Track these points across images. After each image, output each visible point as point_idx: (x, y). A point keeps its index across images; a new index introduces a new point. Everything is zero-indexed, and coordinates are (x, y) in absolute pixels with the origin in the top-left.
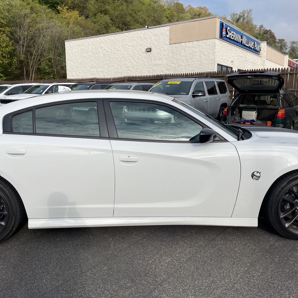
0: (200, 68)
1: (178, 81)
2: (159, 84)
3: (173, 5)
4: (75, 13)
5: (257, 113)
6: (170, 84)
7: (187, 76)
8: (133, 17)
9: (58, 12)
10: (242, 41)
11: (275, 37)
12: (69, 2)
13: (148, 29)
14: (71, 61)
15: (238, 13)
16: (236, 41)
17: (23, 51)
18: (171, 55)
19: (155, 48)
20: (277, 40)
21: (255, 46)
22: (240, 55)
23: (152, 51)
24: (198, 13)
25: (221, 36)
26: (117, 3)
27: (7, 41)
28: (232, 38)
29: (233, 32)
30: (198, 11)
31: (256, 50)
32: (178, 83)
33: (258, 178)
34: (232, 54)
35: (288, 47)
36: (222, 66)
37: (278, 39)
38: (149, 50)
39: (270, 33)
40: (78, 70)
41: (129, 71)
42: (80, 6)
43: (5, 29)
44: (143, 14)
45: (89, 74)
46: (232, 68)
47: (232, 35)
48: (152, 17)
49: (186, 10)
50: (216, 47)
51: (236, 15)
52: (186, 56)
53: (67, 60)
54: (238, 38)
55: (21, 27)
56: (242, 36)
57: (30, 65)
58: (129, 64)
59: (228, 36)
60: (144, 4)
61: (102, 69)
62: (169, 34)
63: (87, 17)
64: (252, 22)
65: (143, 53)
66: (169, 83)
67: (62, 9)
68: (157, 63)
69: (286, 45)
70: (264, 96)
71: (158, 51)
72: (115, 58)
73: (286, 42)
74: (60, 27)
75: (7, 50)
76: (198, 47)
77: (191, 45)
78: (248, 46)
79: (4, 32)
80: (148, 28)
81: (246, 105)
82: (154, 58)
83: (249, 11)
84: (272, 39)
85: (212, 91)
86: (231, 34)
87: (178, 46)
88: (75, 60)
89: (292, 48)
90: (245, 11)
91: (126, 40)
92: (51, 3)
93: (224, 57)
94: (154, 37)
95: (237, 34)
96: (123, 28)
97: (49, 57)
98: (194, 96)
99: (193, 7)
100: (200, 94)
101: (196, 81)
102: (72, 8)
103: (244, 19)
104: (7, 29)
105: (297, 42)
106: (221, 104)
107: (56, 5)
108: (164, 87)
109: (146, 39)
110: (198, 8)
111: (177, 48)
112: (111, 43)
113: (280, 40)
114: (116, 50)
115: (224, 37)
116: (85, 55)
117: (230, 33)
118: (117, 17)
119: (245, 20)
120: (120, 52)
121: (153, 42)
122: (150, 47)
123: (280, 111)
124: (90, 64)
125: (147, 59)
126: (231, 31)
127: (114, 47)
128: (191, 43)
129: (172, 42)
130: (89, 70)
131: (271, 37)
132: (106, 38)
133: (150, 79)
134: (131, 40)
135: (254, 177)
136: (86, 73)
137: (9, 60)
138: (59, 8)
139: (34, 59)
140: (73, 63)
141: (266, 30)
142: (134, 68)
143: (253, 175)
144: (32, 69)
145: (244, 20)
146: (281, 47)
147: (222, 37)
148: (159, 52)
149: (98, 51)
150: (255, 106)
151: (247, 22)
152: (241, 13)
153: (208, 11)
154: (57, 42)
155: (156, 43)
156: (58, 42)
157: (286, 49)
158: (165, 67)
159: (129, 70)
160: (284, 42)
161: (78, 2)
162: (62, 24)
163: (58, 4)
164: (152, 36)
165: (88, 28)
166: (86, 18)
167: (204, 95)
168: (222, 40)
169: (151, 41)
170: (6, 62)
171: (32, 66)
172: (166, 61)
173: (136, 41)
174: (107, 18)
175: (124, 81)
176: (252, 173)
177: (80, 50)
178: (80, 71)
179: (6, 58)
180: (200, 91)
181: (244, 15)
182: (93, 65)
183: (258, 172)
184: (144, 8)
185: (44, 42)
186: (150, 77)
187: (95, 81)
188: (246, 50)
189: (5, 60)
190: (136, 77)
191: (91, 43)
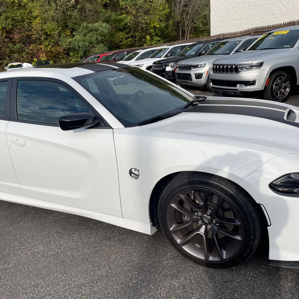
14: (215, 15)
17: (179, 12)
33: (137, 177)
40: (221, 26)
58: (277, 11)
61: (246, 20)
75: (164, 13)
88: (219, 14)
97: (203, 14)
116: (230, 7)
124: (234, 17)
130: (232, 23)
135: (133, 175)
136: (230, 27)
137: (165, 23)
139: (189, 18)
140: (217, 18)
142: (283, 14)
143: (131, 173)
144: (187, 29)
170: (163, 25)
171: (187, 26)
176: (130, 170)
179: (163, 22)
182: (236, 17)
183: (136, 169)
189: (162, 23)
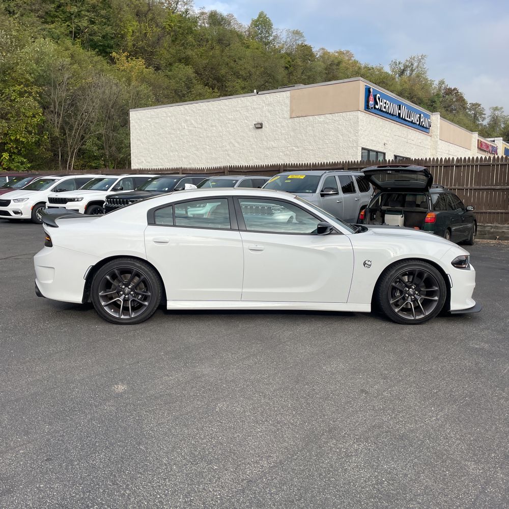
0: (335, 154)
1: (302, 175)
2: (276, 178)
3: (296, 48)
4: (139, 64)
5: (403, 217)
6: (290, 179)
7: (315, 167)
8: (232, 68)
9: (112, 61)
10: (399, 114)
11: (464, 100)
12: (129, 44)
13: (257, 95)
14: (138, 140)
15: (403, 61)
16: (390, 114)
17: (58, 123)
18: (292, 134)
19: (268, 122)
20: (469, 106)
21: (422, 120)
22: (397, 135)
23: (263, 127)
24: (336, 61)
25: (367, 107)
26: (206, 45)
27: (35, 107)
28: (384, 110)
29: (385, 101)
30: (336, 58)
31: (423, 127)
32: (302, 177)
33: (369, 266)
34: (385, 133)
35: (486, 116)
36: (369, 151)
37: (470, 104)
38: (259, 126)
39: (456, 93)
40: (149, 155)
41: (228, 157)
42: (146, 50)
43: (31, 89)
44: (248, 63)
45: (166, 160)
46: (384, 154)
47: (385, 105)
48: (262, 67)
49: (317, 57)
50: (359, 123)
51: (399, 64)
52: (315, 136)
53: (132, 139)
54: (393, 109)
55: (56, 86)
56: (400, 106)
57: (69, 144)
58: (228, 147)
59: (377, 107)
60: (248, 47)
61: (186, 153)
62: (289, 102)
63: (157, 68)
64: (426, 76)
65: (250, 130)
66: (290, 177)
67: (118, 57)
68: (271, 145)
69: (484, 113)
70: (421, 196)
71: (272, 128)
72: (208, 137)
73: (483, 108)
74: (116, 85)
75: (34, 121)
76: (333, 122)
77: (321, 120)
78: (409, 120)
79: (30, 94)
80: (257, 93)
81: (390, 207)
82: (267, 139)
83: (420, 57)
84: (459, 103)
85: (348, 189)
86: (382, 104)
87: (303, 120)
88: (145, 139)
89: (493, 118)
90: (414, 57)
91: (225, 111)
92: (101, 45)
93: (373, 138)
94: (267, 107)
95: (392, 104)
96: (215, 85)
97: (98, 132)
98: (322, 195)
99: (328, 51)
100: (331, 193)
101: (325, 175)
102: (134, 53)
103: (412, 70)
104: (35, 89)
105: (502, 108)
106: (361, 206)
107: (108, 50)
108: (283, 183)
109: (254, 109)
110: (337, 52)
111: (301, 124)
112: (201, 115)
113: (473, 105)
114: (208, 125)
115: (372, 108)
116: (161, 131)
117: (382, 102)
118: (205, 68)
119: (414, 73)
120: (214, 128)
121: (265, 114)
122: (260, 121)
123: (429, 214)
124: (168, 146)
125: (255, 140)
126: (382, 100)
127: (206, 121)
128: (322, 116)
129: (294, 115)
130: (166, 154)
131: (457, 100)
132: (194, 107)
133: (262, 170)
134: (232, 111)
137: (37, 136)
138: (114, 54)
139: (75, 136)
140: (141, 144)
141: (450, 89)
142: (236, 152)
143: (365, 264)
144: (71, 151)
145: (412, 72)
146: (475, 115)
147: (368, 109)
148: (275, 129)
149: (181, 126)
150: (401, 208)
151: (418, 76)
152: (407, 61)
153: (353, 57)
154: (112, 108)
155: (269, 115)
156: (113, 110)
157: (484, 119)
158: (283, 152)
159: (228, 155)
160: (480, 109)
161: (143, 44)
162: (120, 81)
163: (111, 47)
164: (264, 105)
165: (160, 87)
166: (155, 70)
167: (337, 194)
168: (369, 113)
169: (262, 112)
170: (33, 139)
171: (71, 146)
172: (284, 142)
173: (240, 113)
174: (189, 71)
175: (224, 172)
176: (364, 262)
177: (152, 124)
178: (152, 156)
179: (33, 134)
180: (332, 189)
181: (412, 64)
182: (172, 147)
183: (369, 261)
184: (248, 52)
185: (91, 109)
186: (262, 167)
187: (180, 173)
188: (407, 127)
189: (31, 136)
190: (241, 168)
191: (170, 115)
